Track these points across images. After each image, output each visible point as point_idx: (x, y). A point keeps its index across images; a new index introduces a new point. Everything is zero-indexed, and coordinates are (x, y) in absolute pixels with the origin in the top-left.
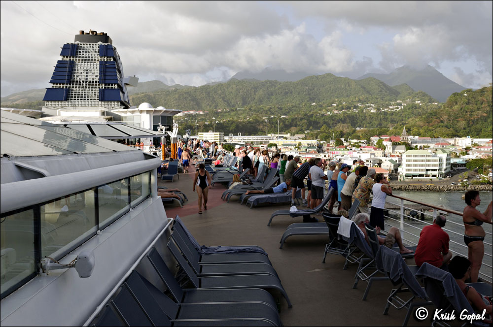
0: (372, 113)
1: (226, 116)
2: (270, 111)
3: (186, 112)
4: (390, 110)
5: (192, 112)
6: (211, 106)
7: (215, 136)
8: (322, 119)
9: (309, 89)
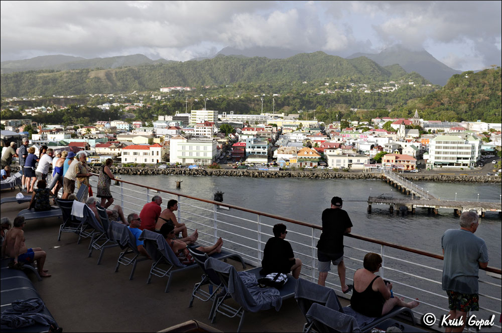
0: (366, 94)
1: (214, 93)
2: (260, 90)
3: (173, 88)
4: (384, 91)
5: (179, 88)
6: (198, 82)
7: (209, 114)
8: (315, 98)
9: (299, 67)
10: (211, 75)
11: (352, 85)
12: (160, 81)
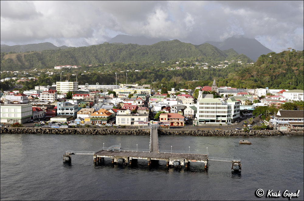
0: (204, 70)
3: (63, 67)
4: (218, 68)
5: (68, 66)
6: (86, 62)
7: (70, 84)
8: (167, 73)
9: (161, 51)
10: (95, 57)
11: (197, 63)
12: (57, 62)
